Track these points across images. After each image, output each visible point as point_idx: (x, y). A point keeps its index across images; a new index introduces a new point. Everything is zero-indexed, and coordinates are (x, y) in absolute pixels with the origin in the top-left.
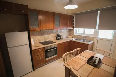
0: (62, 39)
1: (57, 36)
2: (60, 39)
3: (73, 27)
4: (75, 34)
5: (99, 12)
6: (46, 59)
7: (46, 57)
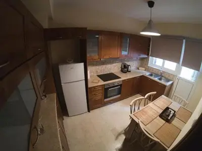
0: (130, 71)
1: (123, 67)
2: (128, 71)
3: (148, 55)
4: (149, 65)
5: (184, 41)
6: (106, 100)
7: (106, 97)
